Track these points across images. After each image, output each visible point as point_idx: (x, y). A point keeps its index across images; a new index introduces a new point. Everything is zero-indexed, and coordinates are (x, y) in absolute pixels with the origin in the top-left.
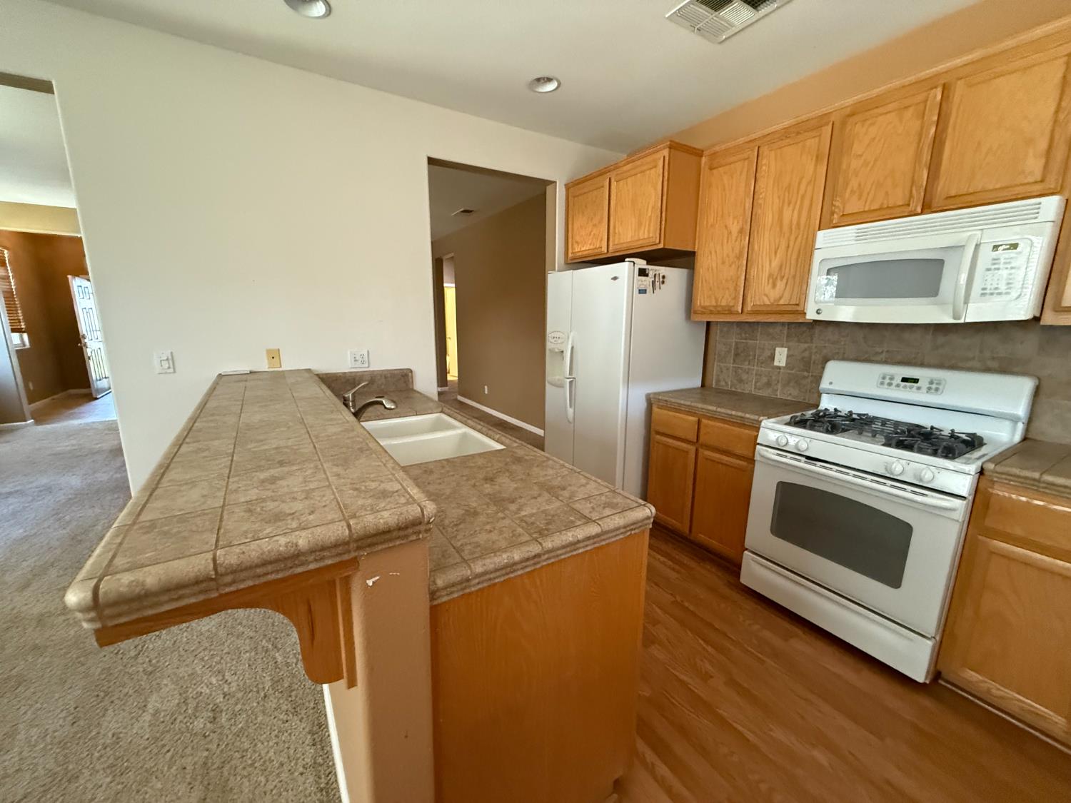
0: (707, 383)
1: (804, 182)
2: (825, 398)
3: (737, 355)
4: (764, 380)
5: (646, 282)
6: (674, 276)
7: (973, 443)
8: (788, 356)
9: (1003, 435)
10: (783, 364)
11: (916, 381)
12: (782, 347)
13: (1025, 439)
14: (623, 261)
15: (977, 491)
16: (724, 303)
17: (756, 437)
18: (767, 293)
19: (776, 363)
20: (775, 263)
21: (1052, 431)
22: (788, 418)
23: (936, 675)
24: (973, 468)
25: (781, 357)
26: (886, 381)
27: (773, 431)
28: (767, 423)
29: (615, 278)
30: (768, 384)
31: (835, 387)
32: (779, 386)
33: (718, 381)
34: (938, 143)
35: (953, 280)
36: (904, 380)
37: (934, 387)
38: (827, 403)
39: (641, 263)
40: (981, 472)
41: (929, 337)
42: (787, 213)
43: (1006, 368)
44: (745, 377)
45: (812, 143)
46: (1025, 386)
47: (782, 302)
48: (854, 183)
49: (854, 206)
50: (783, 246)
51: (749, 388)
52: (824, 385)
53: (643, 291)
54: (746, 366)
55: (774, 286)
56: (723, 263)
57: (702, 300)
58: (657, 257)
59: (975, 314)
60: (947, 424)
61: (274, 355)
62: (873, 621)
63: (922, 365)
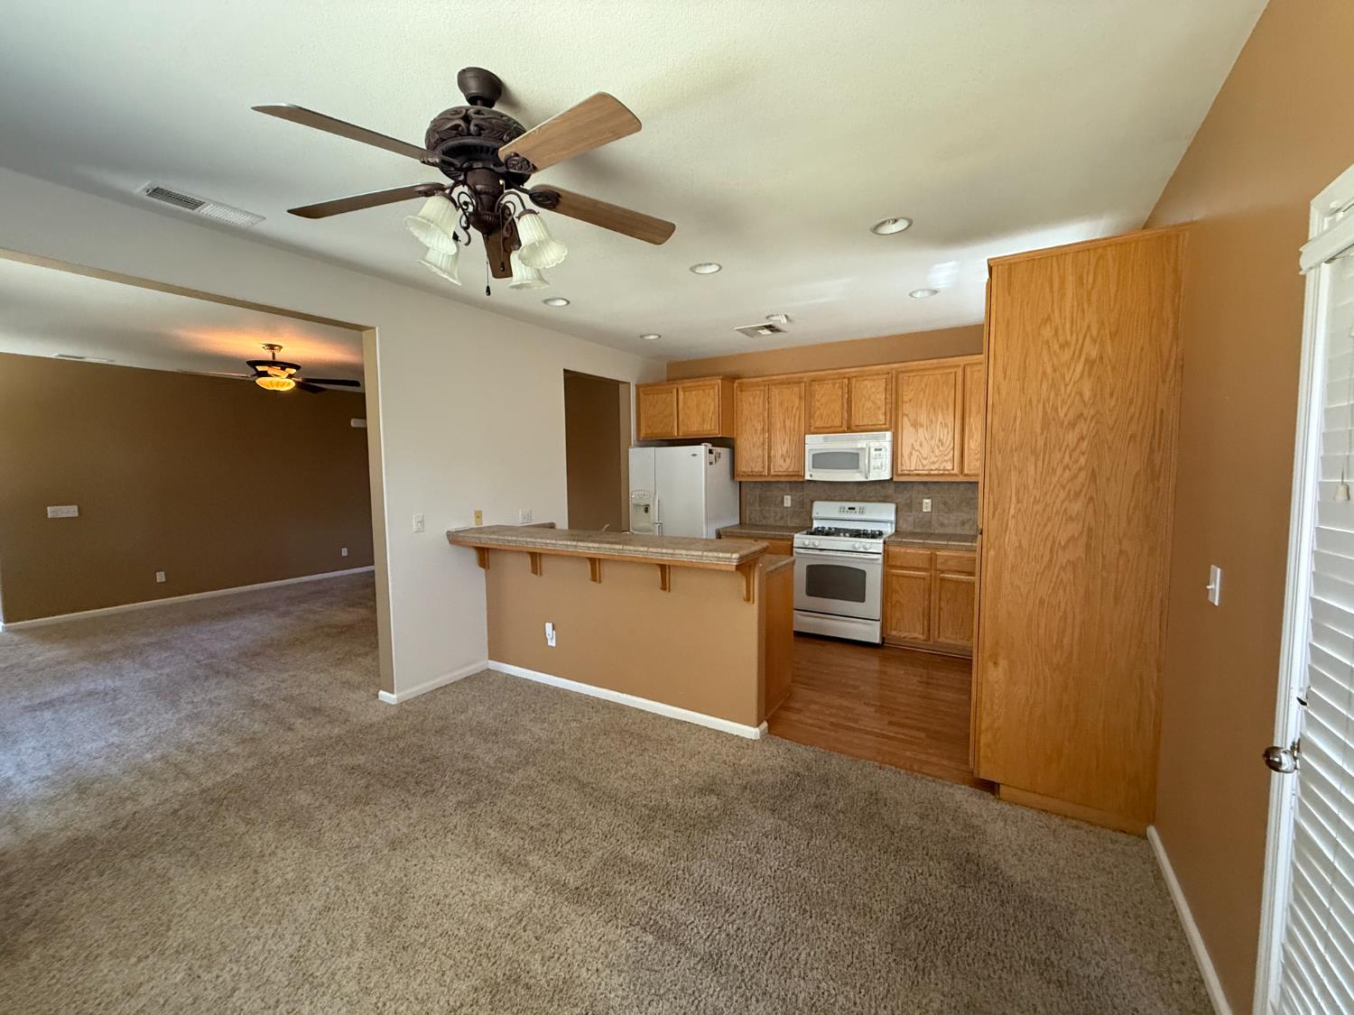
0: (743, 520)
1: (794, 410)
2: (815, 522)
3: (760, 501)
4: (779, 515)
5: (713, 456)
6: (724, 452)
7: (881, 534)
8: (792, 500)
9: (889, 530)
10: (789, 505)
11: (854, 509)
12: (788, 495)
13: (896, 531)
14: (699, 444)
15: (884, 550)
16: (756, 470)
17: (792, 544)
18: (782, 466)
19: (785, 505)
20: (784, 450)
21: (904, 527)
22: (805, 532)
23: (883, 639)
24: (881, 541)
25: (788, 501)
26: (842, 510)
27: (800, 539)
28: (796, 535)
29: (694, 455)
30: (782, 518)
31: (821, 515)
32: (789, 519)
33: (750, 519)
34: (849, 402)
35: (863, 462)
36: (850, 509)
37: (862, 511)
38: (816, 524)
39: (710, 446)
40: (884, 543)
41: (856, 487)
42: (788, 423)
43: (885, 500)
44: (767, 515)
45: (796, 389)
46: (892, 507)
47: (790, 470)
48: (818, 413)
49: (819, 424)
50: (787, 439)
51: (771, 522)
52: (814, 515)
53: (711, 463)
54: (767, 508)
55: (785, 461)
56: (754, 446)
57: (743, 467)
58: (717, 442)
59: (872, 478)
60: (870, 527)
61: (478, 515)
62: (853, 622)
63: (855, 501)
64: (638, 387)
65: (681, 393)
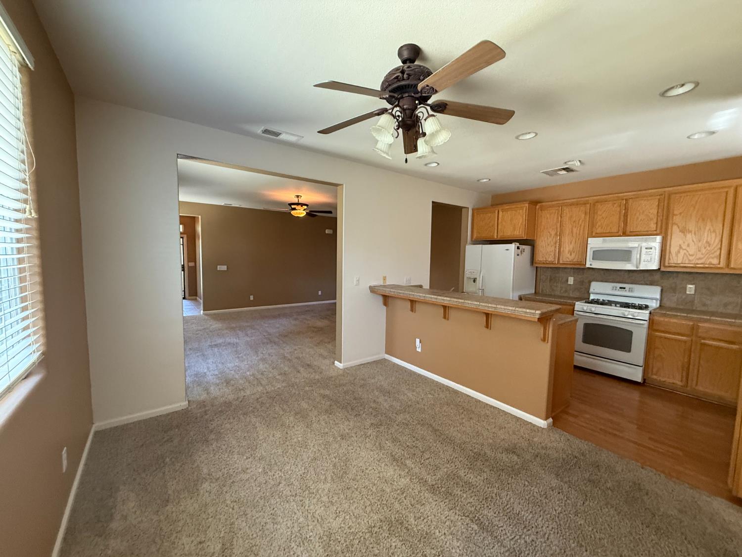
0: (537, 291)
1: (581, 221)
2: (591, 295)
3: (551, 280)
4: (564, 289)
5: (519, 251)
6: (527, 248)
7: (647, 307)
8: (574, 281)
9: (654, 304)
10: (572, 283)
11: (624, 288)
12: (571, 276)
13: (660, 306)
14: (511, 243)
15: (650, 319)
16: (549, 260)
17: (574, 308)
18: (568, 256)
19: (569, 283)
20: (571, 247)
21: (667, 303)
22: (584, 301)
23: (644, 380)
24: (648, 312)
25: (571, 281)
26: (614, 288)
27: (579, 306)
28: (577, 303)
29: (507, 250)
30: (566, 291)
31: (596, 291)
32: (571, 292)
33: (542, 291)
34: (626, 215)
35: (635, 256)
36: (621, 288)
37: (631, 290)
38: (592, 297)
39: (518, 244)
40: (650, 313)
41: (626, 273)
42: (575, 230)
43: (652, 283)
44: (555, 288)
45: (583, 208)
46: (658, 289)
47: (574, 260)
48: (599, 224)
49: (599, 230)
50: (574, 240)
51: (557, 293)
52: (591, 290)
53: (518, 255)
54: (555, 284)
55: (571, 255)
56: (548, 245)
57: (540, 257)
58: (522, 242)
59: (642, 268)
60: (637, 302)
61: (385, 279)
62: (622, 365)
63: (625, 283)
64: (473, 210)
65: (501, 213)
